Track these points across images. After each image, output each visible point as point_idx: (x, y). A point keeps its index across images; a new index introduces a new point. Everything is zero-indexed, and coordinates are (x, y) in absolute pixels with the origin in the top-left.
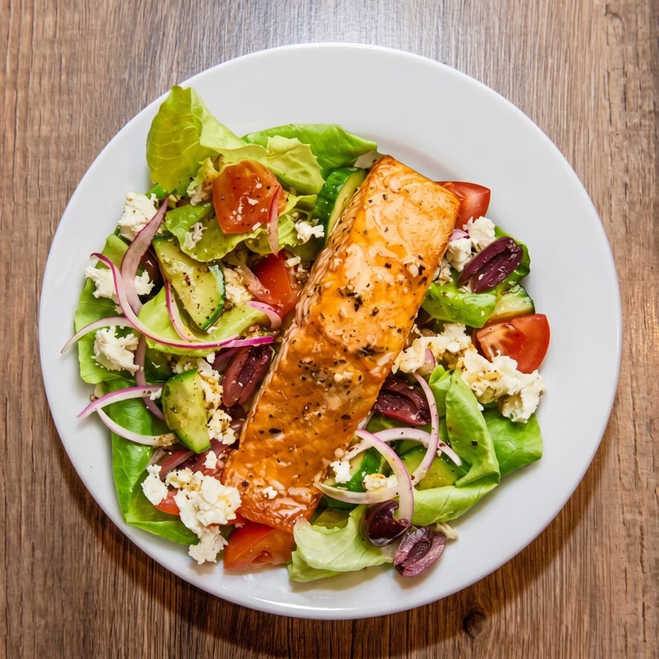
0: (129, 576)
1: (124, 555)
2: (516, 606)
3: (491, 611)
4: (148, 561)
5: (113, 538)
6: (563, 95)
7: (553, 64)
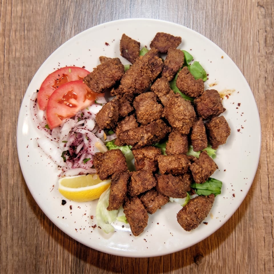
0: (55, 239)
1: (53, 231)
2: (216, 252)
3: (205, 254)
4: (63, 233)
5: (48, 224)
6: (239, 40)
7: (235, 27)
